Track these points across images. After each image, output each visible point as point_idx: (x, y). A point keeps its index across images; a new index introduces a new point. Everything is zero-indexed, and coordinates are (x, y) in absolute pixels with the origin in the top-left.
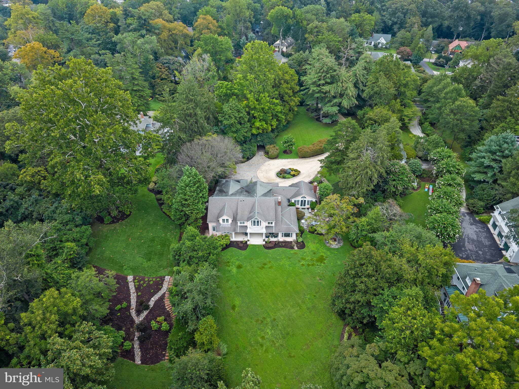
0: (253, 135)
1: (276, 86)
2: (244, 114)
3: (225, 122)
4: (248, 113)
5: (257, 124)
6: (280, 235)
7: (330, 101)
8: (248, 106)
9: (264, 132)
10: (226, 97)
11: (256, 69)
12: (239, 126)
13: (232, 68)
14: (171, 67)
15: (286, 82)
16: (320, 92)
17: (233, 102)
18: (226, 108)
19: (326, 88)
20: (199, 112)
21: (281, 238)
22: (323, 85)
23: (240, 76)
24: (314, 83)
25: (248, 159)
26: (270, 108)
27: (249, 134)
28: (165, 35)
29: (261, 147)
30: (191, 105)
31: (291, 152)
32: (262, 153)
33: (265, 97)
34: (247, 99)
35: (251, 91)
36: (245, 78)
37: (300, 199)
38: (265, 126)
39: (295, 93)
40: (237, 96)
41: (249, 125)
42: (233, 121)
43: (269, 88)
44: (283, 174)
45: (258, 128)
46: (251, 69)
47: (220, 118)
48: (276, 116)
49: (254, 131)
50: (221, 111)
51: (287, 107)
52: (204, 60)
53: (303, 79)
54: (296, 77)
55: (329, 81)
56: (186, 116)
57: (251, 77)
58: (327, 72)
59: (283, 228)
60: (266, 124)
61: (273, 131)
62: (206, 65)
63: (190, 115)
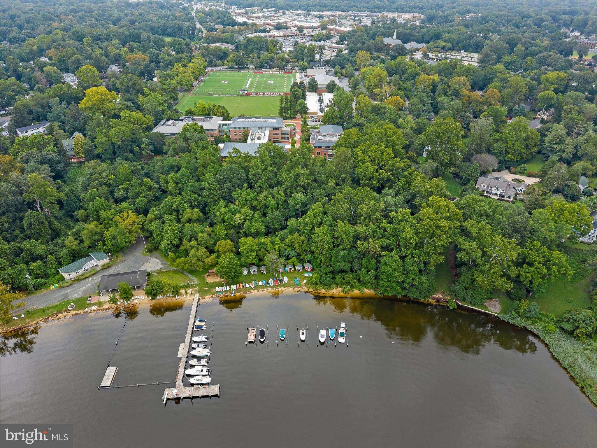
0: (505, 160)
1: (525, 140)
2: (504, 149)
3: (493, 151)
4: (506, 150)
5: (509, 156)
6: (506, 197)
7: (556, 153)
8: (507, 146)
9: (512, 160)
10: (497, 140)
11: (517, 130)
12: (499, 155)
13: (503, 126)
14: (465, 119)
15: (533, 139)
16: (551, 147)
17: (499, 143)
18: (495, 145)
19: (555, 146)
20: (484, 144)
21: (505, 198)
22: (554, 144)
23: (507, 132)
24: (549, 142)
25: (499, 171)
26: (518, 150)
27: (503, 160)
28: (465, 100)
29: (508, 168)
30: (481, 141)
31: (524, 173)
32: (507, 171)
33: (517, 144)
34: (507, 143)
35: (511, 140)
36: (509, 133)
37: (520, 188)
38: (513, 157)
39: (536, 145)
40: (503, 140)
41: (504, 155)
42: (497, 151)
43: (521, 140)
44: (516, 180)
45: (509, 158)
46: (514, 129)
47: (491, 149)
48: (521, 154)
49: (506, 159)
50: (492, 146)
51: (529, 151)
52: (489, 120)
53: (544, 139)
54: (540, 137)
55: (558, 142)
56: (478, 145)
57: (513, 133)
58: (558, 138)
59: (508, 194)
60: (514, 156)
61: (517, 161)
62: (489, 122)
63: (479, 145)
